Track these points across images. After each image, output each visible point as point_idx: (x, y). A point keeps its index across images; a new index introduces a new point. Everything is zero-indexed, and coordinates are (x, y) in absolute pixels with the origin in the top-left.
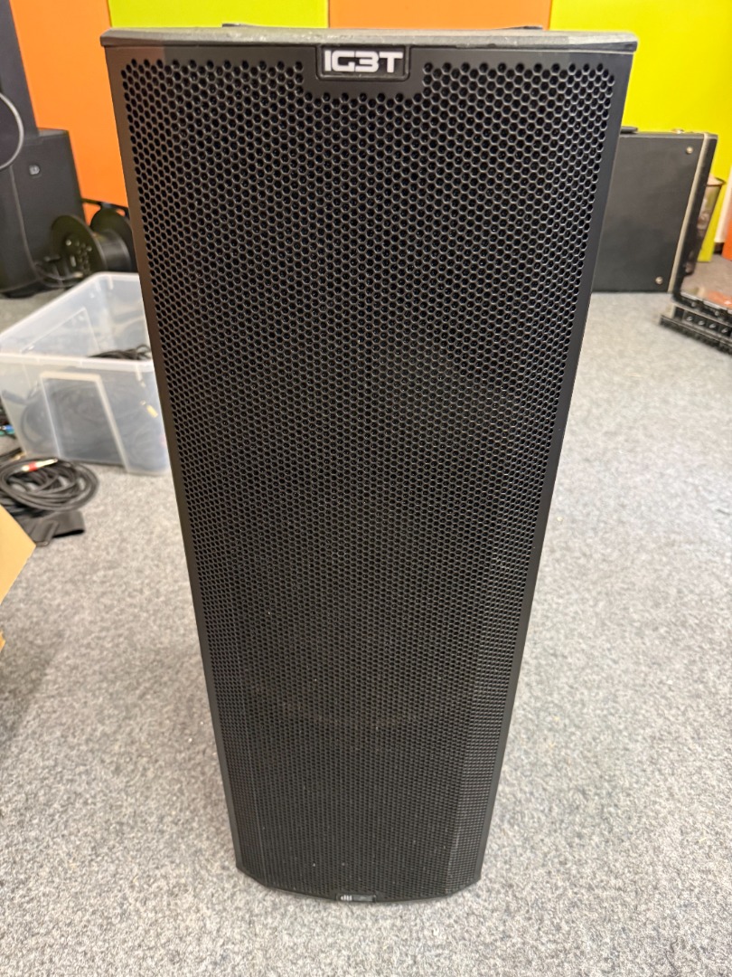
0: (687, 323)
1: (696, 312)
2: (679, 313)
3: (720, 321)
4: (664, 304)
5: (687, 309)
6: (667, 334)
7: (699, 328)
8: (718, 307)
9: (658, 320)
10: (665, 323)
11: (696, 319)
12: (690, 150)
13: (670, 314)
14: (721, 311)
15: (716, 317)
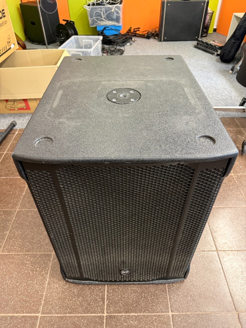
0: (199, 46)
1: (201, 43)
2: (198, 44)
3: (205, 45)
4: (195, 43)
5: (199, 43)
6: (195, 49)
7: (201, 47)
8: (205, 41)
9: (194, 46)
10: (195, 47)
11: (201, 45)
12: (203, 4)
13: (196, 44)
15: (204, 44)
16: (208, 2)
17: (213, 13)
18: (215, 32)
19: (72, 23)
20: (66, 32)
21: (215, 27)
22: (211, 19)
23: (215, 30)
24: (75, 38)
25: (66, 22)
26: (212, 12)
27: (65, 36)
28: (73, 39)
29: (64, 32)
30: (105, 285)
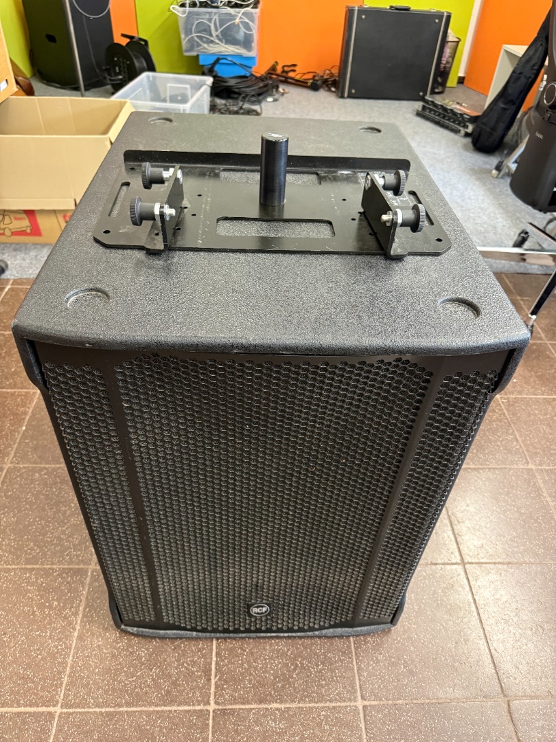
0: (427, 113)
1: (431, 107)
2: (424, 108)
3: (440, 111)
4: (418, 105)
5: (427, 106)
6: (418, 119)
7: (432, 115)
8: (439, 103)
9: (415, 113)
10: (419, 114)
11: (431, 110)
12: (437, 21)
13: (420, 109)
14: (442, 106)
16: (449, 17)
17: (458, 42)
18: (460, 85)
19: (143, 43)
20: (128, 63)
21: (461, 74)
22: (453, 56)
23: (461, 81)
24: (148, 77)
25: (128, 40)
26: (457, 40)
27: (124, 72)
28: (145, 79)
29: (124, 63)
30: (212, 641)
